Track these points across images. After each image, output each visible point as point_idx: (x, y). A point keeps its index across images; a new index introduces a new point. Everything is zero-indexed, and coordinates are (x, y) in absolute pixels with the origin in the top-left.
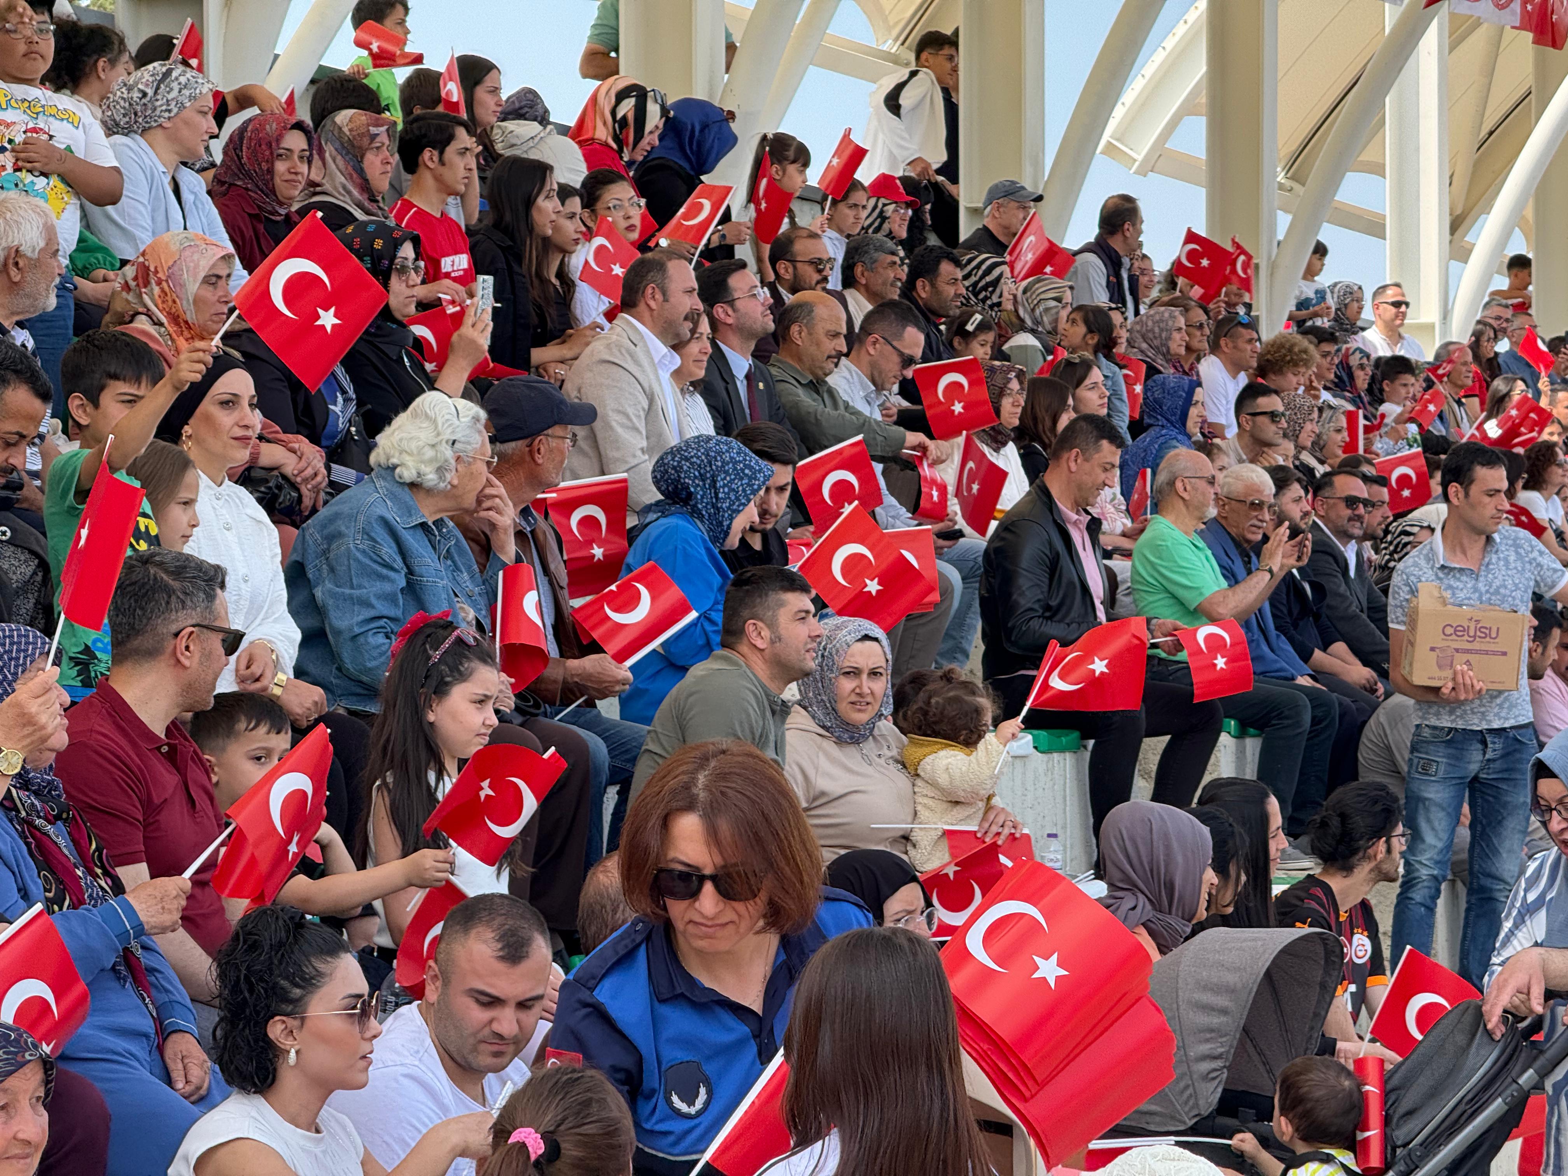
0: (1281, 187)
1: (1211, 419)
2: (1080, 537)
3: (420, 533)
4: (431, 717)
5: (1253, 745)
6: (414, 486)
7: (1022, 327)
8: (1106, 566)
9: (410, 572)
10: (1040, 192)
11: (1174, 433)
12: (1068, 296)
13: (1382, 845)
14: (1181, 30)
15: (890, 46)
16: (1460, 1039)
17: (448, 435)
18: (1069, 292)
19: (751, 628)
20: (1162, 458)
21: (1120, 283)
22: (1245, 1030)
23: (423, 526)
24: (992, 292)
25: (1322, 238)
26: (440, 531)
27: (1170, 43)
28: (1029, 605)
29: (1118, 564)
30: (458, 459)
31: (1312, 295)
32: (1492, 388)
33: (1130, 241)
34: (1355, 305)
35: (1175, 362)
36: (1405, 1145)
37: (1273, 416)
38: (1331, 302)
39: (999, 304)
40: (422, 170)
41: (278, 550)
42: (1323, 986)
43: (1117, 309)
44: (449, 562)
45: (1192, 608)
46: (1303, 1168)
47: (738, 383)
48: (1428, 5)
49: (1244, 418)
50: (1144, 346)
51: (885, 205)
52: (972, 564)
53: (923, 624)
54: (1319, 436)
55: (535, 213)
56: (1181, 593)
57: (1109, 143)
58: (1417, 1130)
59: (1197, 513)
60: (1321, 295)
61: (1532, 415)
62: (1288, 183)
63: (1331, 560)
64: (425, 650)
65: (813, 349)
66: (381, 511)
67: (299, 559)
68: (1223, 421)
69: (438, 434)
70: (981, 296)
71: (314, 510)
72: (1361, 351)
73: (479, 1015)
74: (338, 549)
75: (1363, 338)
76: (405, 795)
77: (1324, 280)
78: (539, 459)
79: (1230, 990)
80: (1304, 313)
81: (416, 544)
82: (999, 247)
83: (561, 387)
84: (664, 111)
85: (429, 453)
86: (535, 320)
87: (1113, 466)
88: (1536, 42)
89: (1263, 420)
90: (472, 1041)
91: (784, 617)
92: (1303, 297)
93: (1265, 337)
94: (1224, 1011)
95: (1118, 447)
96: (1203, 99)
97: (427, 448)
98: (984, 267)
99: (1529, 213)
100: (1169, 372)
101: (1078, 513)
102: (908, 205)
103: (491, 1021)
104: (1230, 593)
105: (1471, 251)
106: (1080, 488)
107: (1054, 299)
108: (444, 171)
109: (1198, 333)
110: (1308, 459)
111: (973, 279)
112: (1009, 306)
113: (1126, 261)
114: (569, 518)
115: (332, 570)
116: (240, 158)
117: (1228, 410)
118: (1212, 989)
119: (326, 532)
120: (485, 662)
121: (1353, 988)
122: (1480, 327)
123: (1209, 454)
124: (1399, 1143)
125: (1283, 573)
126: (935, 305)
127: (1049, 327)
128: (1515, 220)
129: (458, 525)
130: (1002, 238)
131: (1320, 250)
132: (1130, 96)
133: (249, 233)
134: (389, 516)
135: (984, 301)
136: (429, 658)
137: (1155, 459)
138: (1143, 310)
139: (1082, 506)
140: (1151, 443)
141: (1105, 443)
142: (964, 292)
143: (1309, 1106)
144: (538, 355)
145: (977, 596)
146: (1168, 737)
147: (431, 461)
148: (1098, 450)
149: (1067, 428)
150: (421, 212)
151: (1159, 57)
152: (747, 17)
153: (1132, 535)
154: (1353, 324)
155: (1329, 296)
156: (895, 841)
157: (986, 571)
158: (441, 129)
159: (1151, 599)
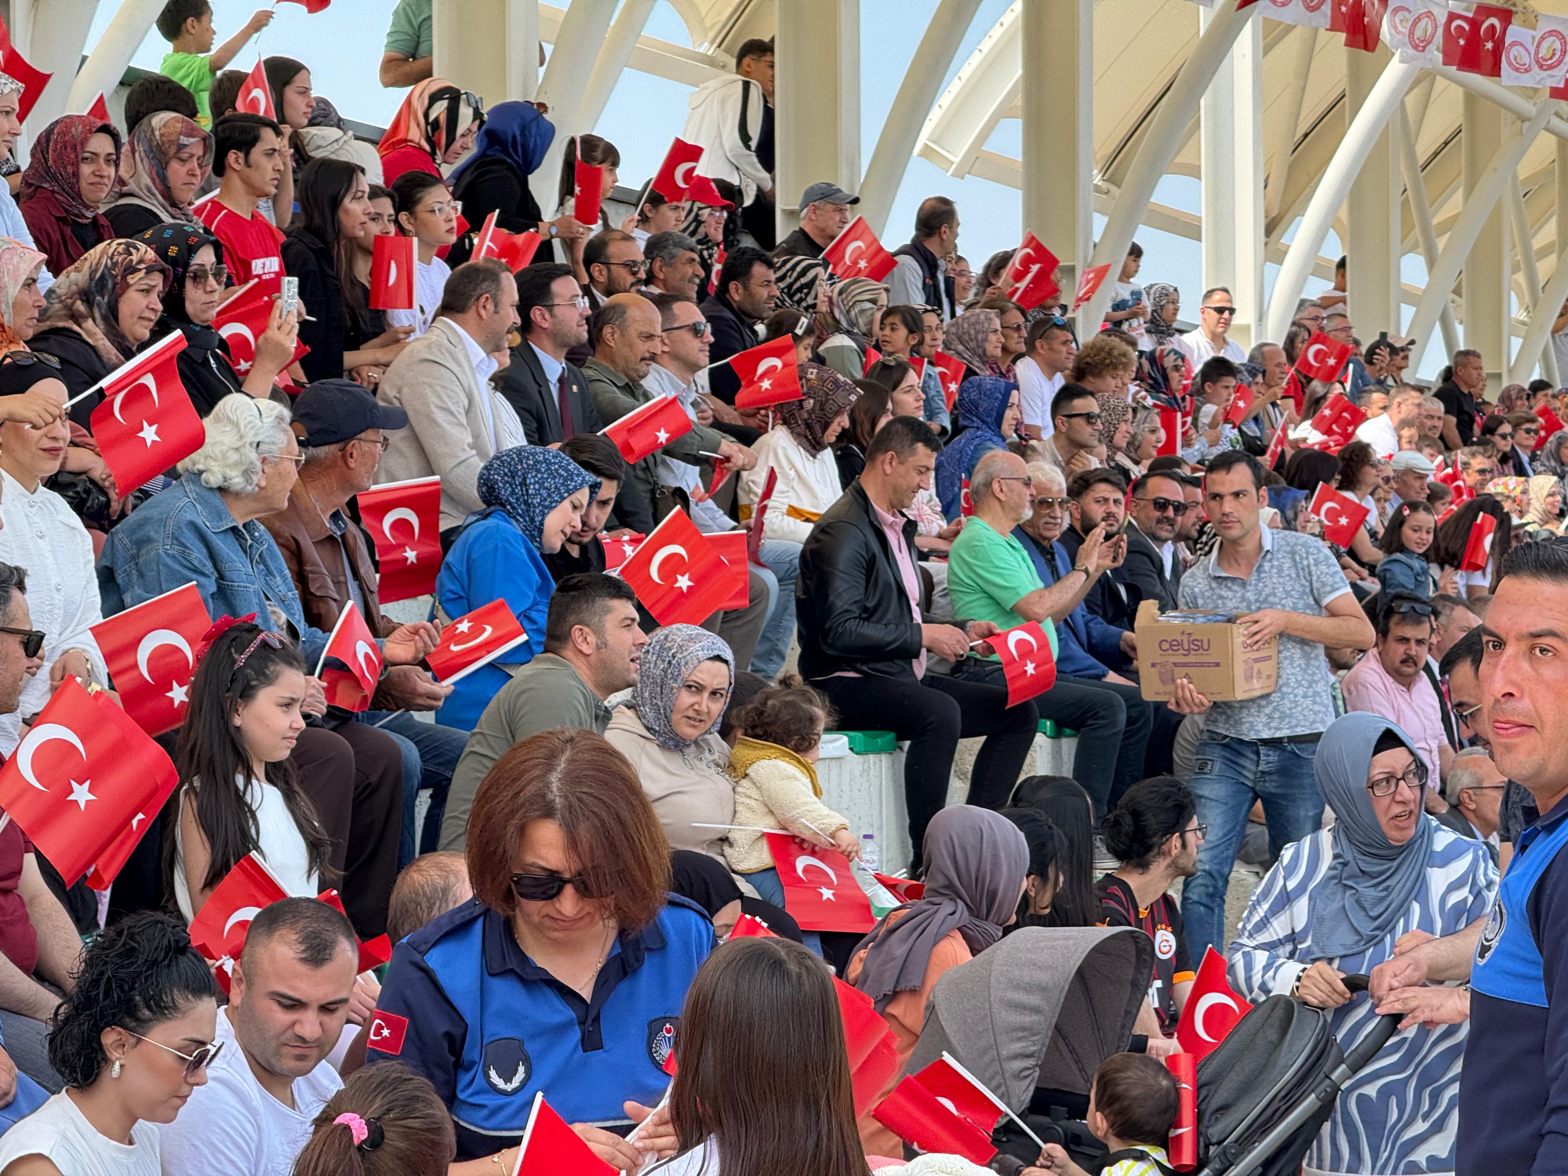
0: (1097, 189)
1: (1027, 421)
2: (895, 539)
3: (230, 537)
4: (237, 721)
5: (1069, 745)
6: (222, 490)
7: (837, 328)
8: (921, 567)
9: (221, 577)
10: (856, 195)
11: (989, 434)
12: (883, 299)
13: (1176, 840)
14: (997, 32)
15: (707, 48)
16: (1272, 1034)
17: (251, 437)
18: (884, 295)
19: (578, 633)
20: (978, 459)
21: (936, 287)
22: (1058, 1028)
23: (234, 529)
24: (807, 294)
25: (1136, 240)
26: (252, 536)
27: (987, 45)
28: (846, 607)
29: (932, 565)
30: (264, 461)
31: (1127, 296)
32: (1308, 391)
33: (946, 243)
34: (1171, 306)
35: (991, 363)
36: (1219, 1143)
37: (1089, 417)
38: (1147, 304)
39: (814, 306)
40: (229, 173)
41: (92, 557)
42: (1135, 984)
43: (933, 311)
44: (262, 567)
45: (1008, 608)
46: (1117, 1165)
47: (552, 387)
48: (1241, 6)
49: (1060, 419)
50: (961, 348)
51: (700, 209)
52: (786, 566)
53: (740, 627)
54: (1134, 437)
55: (342, 215)
56: (996, 592)
57: (926, 145)
58: (1232, 1126)
59: (1013, 515)
60: (1137, 295)
61: (1345, 414)
62: (1105, 186)
63: (1146, 560)
64: (230, 654)
65: (626, 351)
66: (190, 516)
67: (108, 564)
68: (1038, 423)
69: (241, 437)
70: (796, 298)
71: (123, 515)
72: (1176, 352)
73: (283, 1017)
74: (147, 554)
75: (1179, 342)
76: (213, 799)
77: (1139, 281)
78: (352, 463)
79: (1042, 989)
80: (1120, 314)
81: (227, 548)
82: (814, 248)
83: (374, 392)
84: (477, 114)
85: (234, 457)
86: (349, 323)
87: (928, 469)
88: (1350, 43)
89: (1079, 422)
90: (274, 1043)
91: (610, 623)
92: (1119, 299)
93: (1081, 340)
94: (1036, 1010)
95: (934, 450)
96: (1019, 102)
97: (230, 453)
98: (799, 269)
99: (1343, 214)
100: (985, 374)
101: (894, 515)
102: (723, 208)
103: (294, 1024)
104: (1046, 593)
105: (1285, 253)
106: (895, 491)
107: (869, 301)
108: (251, 173)
109: (1016, 335)
110: (1122, 459)
111: (788, 281)
112: (823, 308)
113: (942, 263)
114: (381, 522)
115: (141, 575)
116: (46, 162)
117: (1043, 412)
118: (1024, 989)
119: (135, 537)
120: (290, 664)
121: (1158, 984)
122: (1295, 328)
123: (1023, 455)
124: (1214, 1140)
125: (1099, 574)
126: (748, 307)
127: (864, 329)
128: (1330, 221)
129: (270, 529)
130: (818, 241)
131: (1136, 252)
132: (945, 99)
133: (56, 237)
134: (199, 521)
135: (799, 302)
136: (234, 662)
137: (970, 460)
138: (959, 311)
139: (897, 508)
140: (967, 443)
141: (920, 446)
142: (778, 294)
143: (1125, 1103)
144: (350, 358)
145: (793, 598)
146: (984, 738)
147: (236, 464)
148: (913, 453)
149: (884, 430)
150: (230, 214)
151: (976, 59)
152: (561, 20)
153: (950, 536)
154: (1169, 327)
155: (1144, 297)
156: (712, 843)
157: (803, 573)
158: (244, 130)
159: (967, 599)
